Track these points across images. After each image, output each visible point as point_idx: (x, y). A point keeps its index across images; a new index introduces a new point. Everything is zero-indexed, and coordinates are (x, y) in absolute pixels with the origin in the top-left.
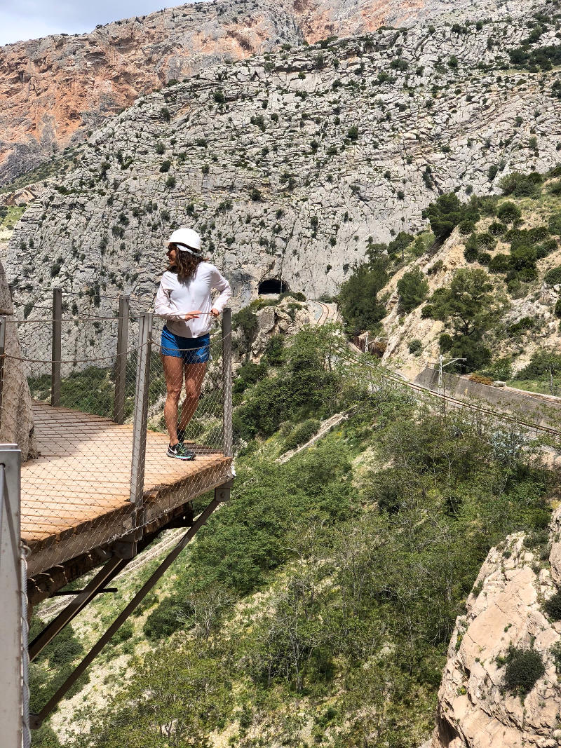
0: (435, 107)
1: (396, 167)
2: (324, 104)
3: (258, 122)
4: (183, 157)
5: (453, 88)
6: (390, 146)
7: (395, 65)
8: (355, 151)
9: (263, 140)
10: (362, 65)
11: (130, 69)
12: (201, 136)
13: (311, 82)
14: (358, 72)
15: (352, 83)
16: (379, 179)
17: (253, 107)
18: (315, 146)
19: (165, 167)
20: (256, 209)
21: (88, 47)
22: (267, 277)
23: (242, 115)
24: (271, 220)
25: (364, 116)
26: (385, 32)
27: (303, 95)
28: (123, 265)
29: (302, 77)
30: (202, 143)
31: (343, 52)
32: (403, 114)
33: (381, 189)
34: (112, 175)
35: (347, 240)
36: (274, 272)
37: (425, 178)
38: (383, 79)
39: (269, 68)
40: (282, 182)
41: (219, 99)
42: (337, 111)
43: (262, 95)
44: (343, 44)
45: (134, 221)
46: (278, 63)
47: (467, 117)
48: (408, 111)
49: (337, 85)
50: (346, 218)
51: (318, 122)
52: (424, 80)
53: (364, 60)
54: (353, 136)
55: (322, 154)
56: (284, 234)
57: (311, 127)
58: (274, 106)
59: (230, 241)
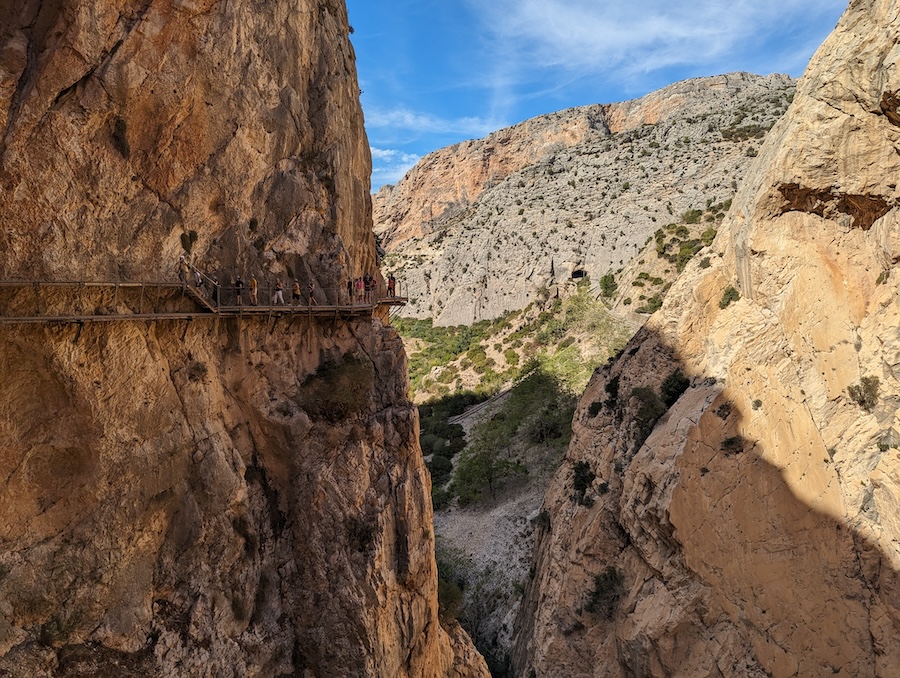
0: (674, 168)
1: (652, 204)
2: (609, 172)
3: (572, 184)
4: (530, 205)
5: (686, 156)
6: (647, 192)
7: (651, 146)
8: (627, 195)
9: (576, 194)
10: (632, 147)
11: (508, 155)
12: (539, 194)
13: (605, 158)
14: (631, 151)
15: (627, 158)
16: (642, 211)
17: (569, 176)
18: (604, 195)
19: (521, 213)
20: (570, 232)
21: (485, 145)
22: (576, 269)
23: (563, 181)
24: (579, 238)
25: (633, 176)
26: (646, 127)
27: (598, 167)
28: (499, 266)
29: (597, 156)
30: (541, 198)
31: (620, 140)
32: (656, 173)
33: (644, 216)
34: (493, 219)
35: (621, 246)
36: (580, 266)
37: (668, 208)
38: (645, 153)
39: (579, 153)
40: (586, 216)
41: (551, 173)
42: (617, 174)
43: (574, 169)
44: (621, 136)
45: (504, 242)
46: (584, 150)
47: (694, 172)
48: (658, 172)
49: (618, 159)
50: (622, 234)
51: (607, 181)
52: (669, 153)
53: (634, 144)
54: (626, 187)
55: (608, 199)
56: (585, 245)
57: (603, 184)
58: (581, 174)
59: (556, 250)
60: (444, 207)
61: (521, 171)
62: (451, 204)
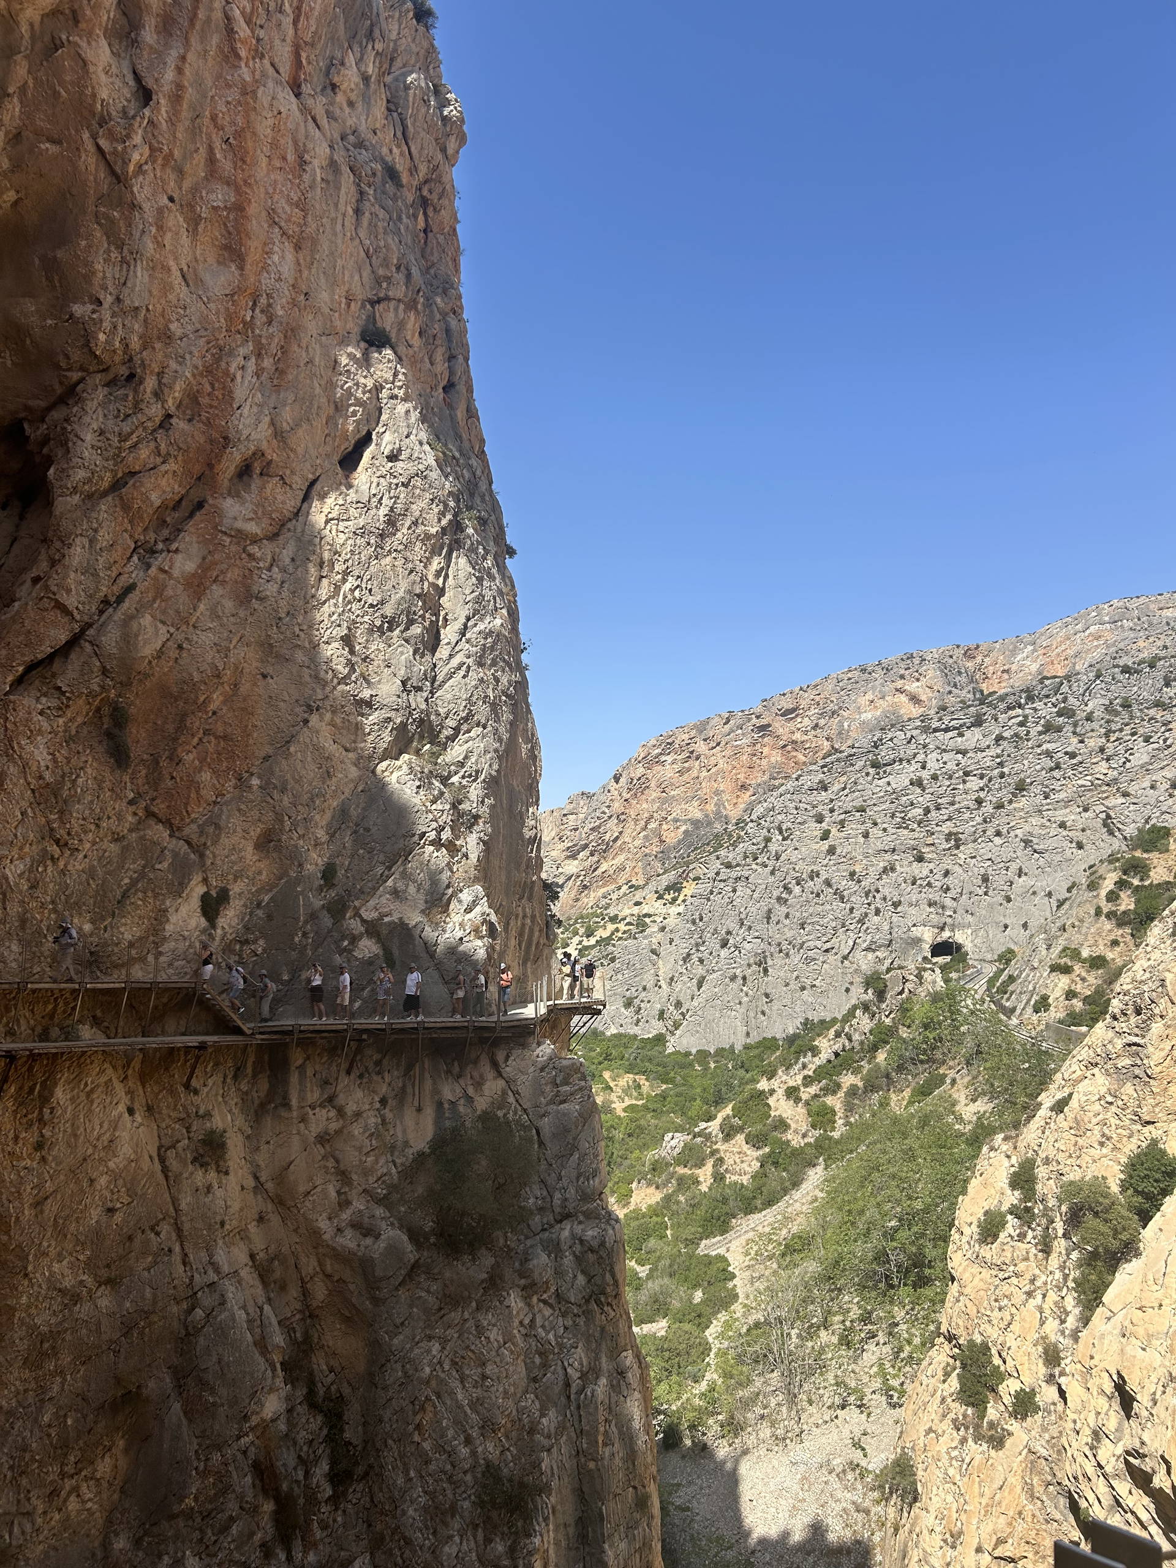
0: (1109, 751)
1: (1071, 815)
2: (987, 759)
3: (918, 783)
4: (842, 823)
5: (1128, 730)
6: (1062, 795)
7: (1060, 714)
8: (1022, 802)
9: (925, 800)
10: (1026, 717)
11: (798, 736)
12: (858, 803)
13: (973, 736)
14: (1021, 724)
15: (1016, 735)
16: (1054, 830)
17: (911, 770)
18: (979, 802)
19: (825, 836)
20: (921, 870)
21: (754, 720)
22: (939, 940)
23: (900, 778)
24: (938, 882)
25: (1030, 765)
26: (1047, 682)
27: (964, 753)
28: (789, 934)
29: (961, 735)
30: (862, 810)
31: (1002, 706)
32: (1074, 761)
33: (1056, 840)
34: (773, 847)
35: (1023, 895)
36: (946, 934)
37: (1105, 825)
38: (1049, 728)
39: (926, 730)
40: (948, 840)
41: (875, 765)
42: (1001, 764)
43: (920, 757)
44: (1002, 698)
45: (797, 890)
46: (935, 724)
47: (1145, 758)
48: (1079, 758)
49: (999, 739)
50: (1020, 873)
51: (982, 777)
52: (1095, 725)
53: (1027, 711)
54: (1021, 787)
55: (988, 808)
56: (952, 893)
57: (974, 783)
58: (933, 765)
59: (896, 905)
60: (683, 828)
61: (821, 763)
62: (696, 823)
